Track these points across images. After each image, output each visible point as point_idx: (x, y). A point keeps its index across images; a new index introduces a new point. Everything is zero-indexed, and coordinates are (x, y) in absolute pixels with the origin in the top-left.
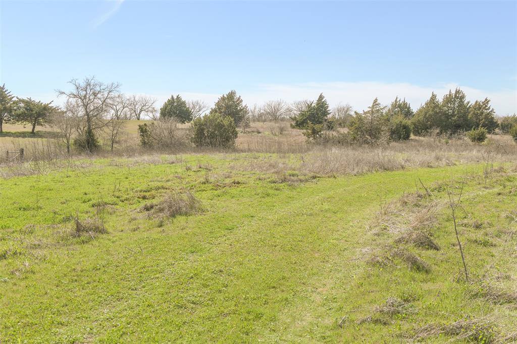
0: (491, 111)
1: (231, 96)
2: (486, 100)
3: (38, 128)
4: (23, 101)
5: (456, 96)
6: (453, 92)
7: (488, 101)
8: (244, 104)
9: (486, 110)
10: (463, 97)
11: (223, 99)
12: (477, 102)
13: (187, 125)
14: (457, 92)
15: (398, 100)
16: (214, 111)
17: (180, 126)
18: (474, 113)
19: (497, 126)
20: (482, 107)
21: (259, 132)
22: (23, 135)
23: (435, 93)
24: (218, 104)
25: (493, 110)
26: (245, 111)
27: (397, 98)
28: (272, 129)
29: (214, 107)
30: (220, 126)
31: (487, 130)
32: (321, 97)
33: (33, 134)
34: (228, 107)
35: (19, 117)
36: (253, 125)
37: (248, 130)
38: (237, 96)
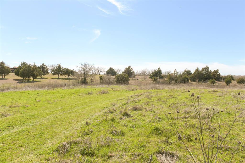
1: (129, 68)
3: (69, 77)
4: (66, 69)
5: (206, 68)
7: (219, 70)
8: (133, 70)
9: (218, 73)
10: (209, 69)
11: (127, 68)
12: (214, 70)
13: (114, 77)
15: (187, 69)
16: (123, 72)
17: (112, 77)
19: (222, 79)
20: (216, 72)
21: (138, 79)
22: (65, 79)
23: (198, 67)
24: (125, 70)
25: (220, 73)
26: (133, 72)
28: (142, 78)
30: (124, 77)
32: (159, 68)
33: (68, 79)
34: (128, 71)
35: (64, 74)
36: (136, 77)
37: (134, 78)
38: (131, 67)
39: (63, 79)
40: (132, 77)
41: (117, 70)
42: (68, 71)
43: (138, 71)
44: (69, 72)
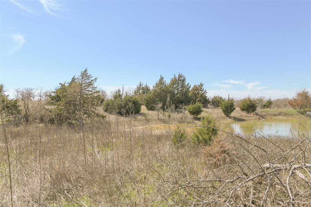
0: (205, 92)
2: (201, 84)
5: (179, 79)
6: (177, 76)
7: (202, 85)
9: (201, 91)
10: (184, 80)
12: (195, 86)
14: (180, 76)
15: (141, 84)
18: (193, 93)
19: (209, 102)
20: (199, 89)
23: (162, 76)
25: (206, 91)
27: (140, 83)
31: (202, 105)
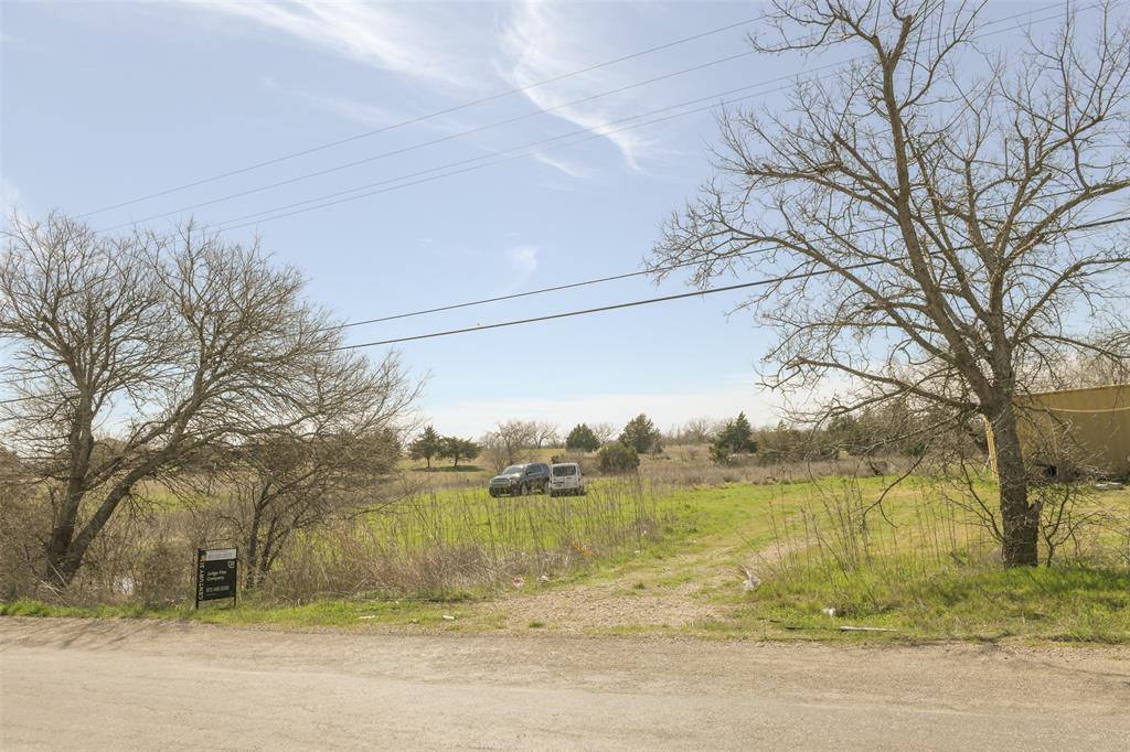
1: (641, 419)
3: (460, 463)
4: (448, 440)
8: (655, 427)
11: (632, 423)
13: (594, 454)
16: (622, 438)
17: (586, 454)
21: (668, 459)
22: (448, 469)
24: (627, 429)
26: (656, 435)
28: (681, 455)
29: (623, 432)
30: (623, 455)
32: (742, 416)
33: (457, 468)
34: (638, 432)
35: (444, 455)
36: (666, 449)
37: (659, 456)
38: (647, 419)
39: (442, 469)
40: (651, 450)
41: (599, 429)
42: (456, 447)
43: (673, 428)
44: (460, 450)
